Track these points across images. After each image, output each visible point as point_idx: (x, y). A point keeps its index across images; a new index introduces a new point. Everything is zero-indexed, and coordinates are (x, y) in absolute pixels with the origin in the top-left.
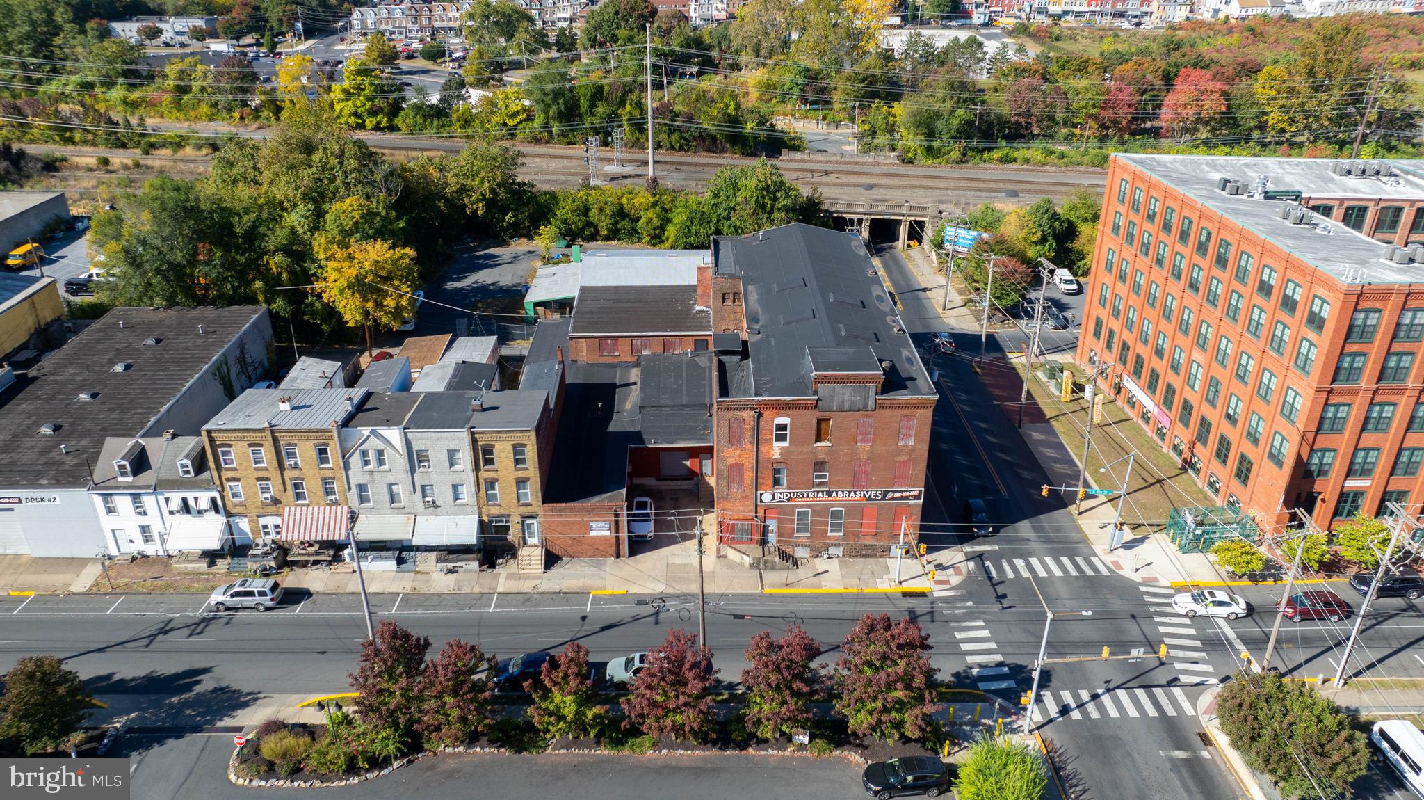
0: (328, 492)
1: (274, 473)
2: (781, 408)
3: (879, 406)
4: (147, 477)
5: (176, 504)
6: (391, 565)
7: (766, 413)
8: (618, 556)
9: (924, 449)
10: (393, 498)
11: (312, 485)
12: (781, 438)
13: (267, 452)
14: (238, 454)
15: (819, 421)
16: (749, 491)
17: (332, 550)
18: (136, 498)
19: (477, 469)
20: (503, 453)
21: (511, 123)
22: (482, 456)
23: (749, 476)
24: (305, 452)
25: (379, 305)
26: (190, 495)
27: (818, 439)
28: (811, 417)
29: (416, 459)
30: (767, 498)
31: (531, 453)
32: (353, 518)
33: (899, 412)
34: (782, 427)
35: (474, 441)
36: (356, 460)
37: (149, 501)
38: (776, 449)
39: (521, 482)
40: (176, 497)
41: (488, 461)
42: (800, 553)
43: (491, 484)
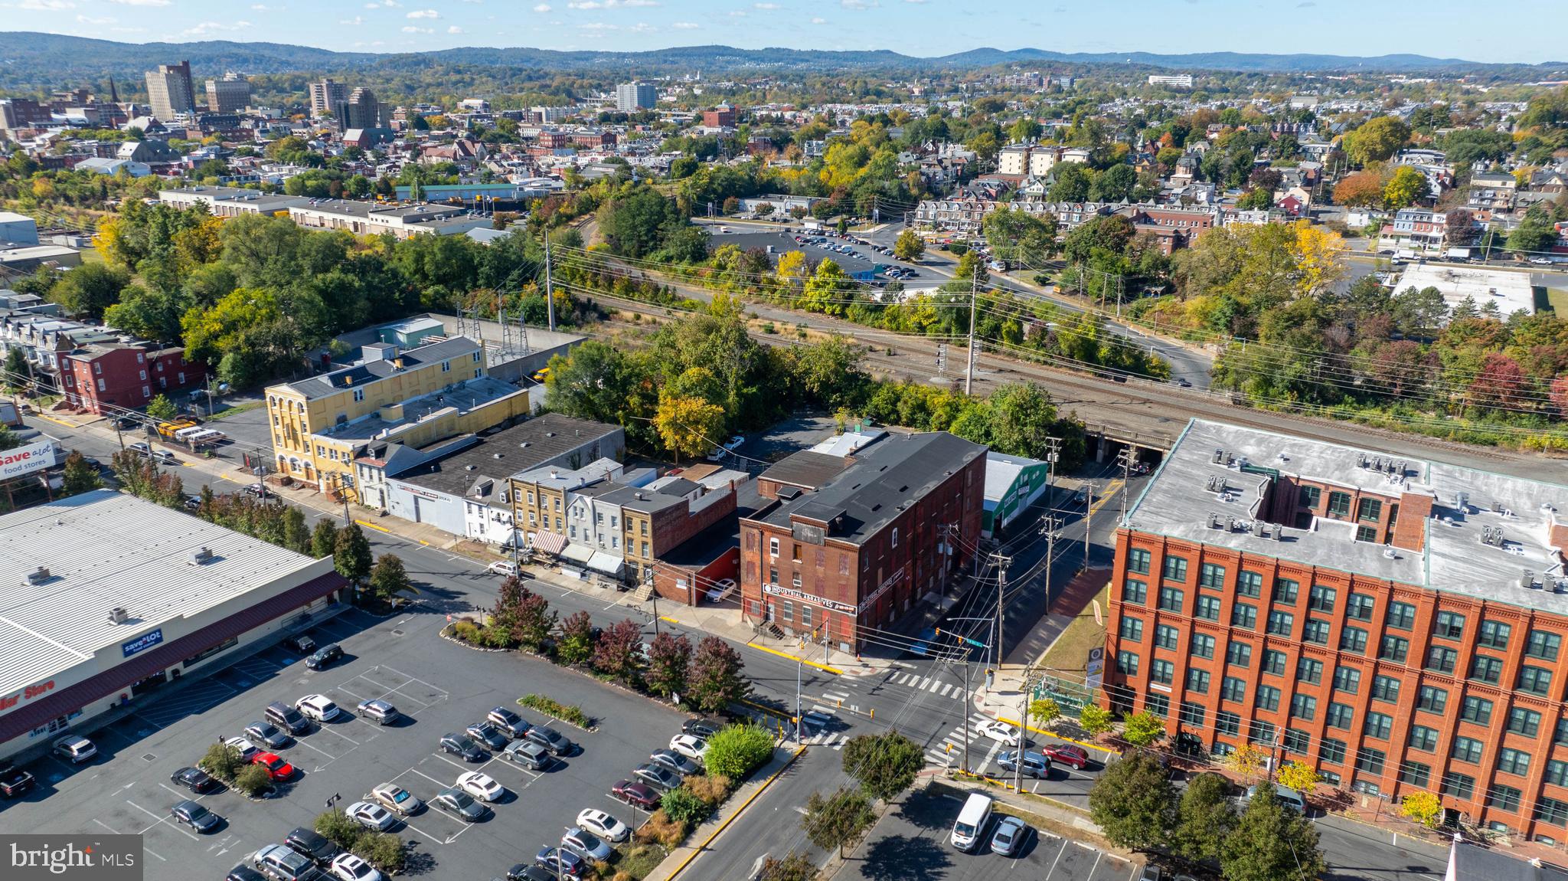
0: (559, 527)
1: (536, 509)
2: (775, 532)
3: (826, 544)
4: (488, 498)
5: (494, 515)
6: (577, 575)
7: (766, 533)
8: (690, 604)
9: (854, 579)
10: (586, 537)
11: (552, 521)
12: (775, 551)
13: (534, 496)
14: (523, 494)
15: (796, 546)
16: (758, 581)
17: (558, 560)
18: (480, 507)
19: (624, 530)
20: (636, 523)
21: (925, 323)
22: (627, 525)
23: (758, 571)
24: (549, 501)
25: (683, 438)
26: (501, 512)
27: (795, 557)
28: (790, 542)
29: (597, 517)
30: (768, 589)
31: (649, 527)
32: (567, 543)
33: (839, 551)
34: (774, 544)
35: (623, 514)
36: (571, 511)
37: (484, 510)
38: (773, 558)
39: (644, 544)
40: (496, 511)
41: (630, 528)
42: (788, 632)
43: (631, 541)
